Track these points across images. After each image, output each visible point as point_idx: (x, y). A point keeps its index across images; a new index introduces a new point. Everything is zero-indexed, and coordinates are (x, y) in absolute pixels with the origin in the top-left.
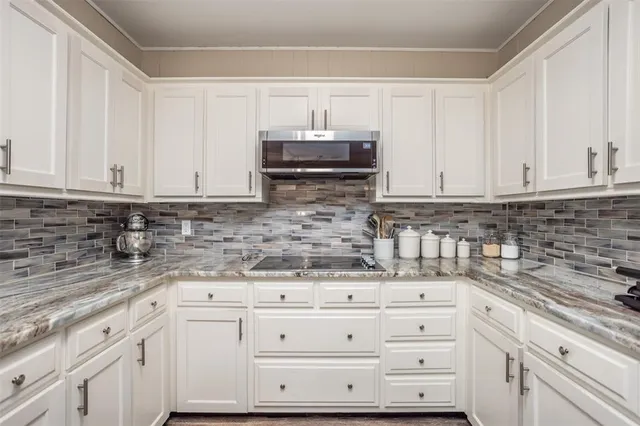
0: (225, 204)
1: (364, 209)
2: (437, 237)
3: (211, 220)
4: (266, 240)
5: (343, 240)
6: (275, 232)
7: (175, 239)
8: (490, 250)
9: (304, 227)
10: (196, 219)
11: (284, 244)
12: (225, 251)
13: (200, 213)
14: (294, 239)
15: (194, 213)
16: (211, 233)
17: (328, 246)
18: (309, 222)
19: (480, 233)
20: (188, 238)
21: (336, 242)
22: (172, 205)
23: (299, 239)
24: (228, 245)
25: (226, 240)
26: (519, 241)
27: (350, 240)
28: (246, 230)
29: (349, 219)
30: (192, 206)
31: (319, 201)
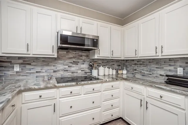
0: (37, 58)
1: (88, 60)
2: (108, 69)
3: (30, 64)
4: (55, 72)
5: (82, 71)
6: (58, 69)
7: (10, 73)
8: (120, 72)
9: (69, 66)
10: (22, 64)
11: (62, 73)
12: (37, 77)
13: (24, 61)
14: (65, 71)
15: (21, 61)
16: (30, 69)
17: (77, 73)
18: (71, 65)
19: (117, 67)
20: (17, 72)
21: (79, 72)
22: (8, 57)
23: (67, 71)
24: (38, 74)
25: (37, 72)
26: (127, 69)
27: (84, 70)
28: (46, 68)
29: (84, 64)
30: (20, 58)
31: (74, 57)
